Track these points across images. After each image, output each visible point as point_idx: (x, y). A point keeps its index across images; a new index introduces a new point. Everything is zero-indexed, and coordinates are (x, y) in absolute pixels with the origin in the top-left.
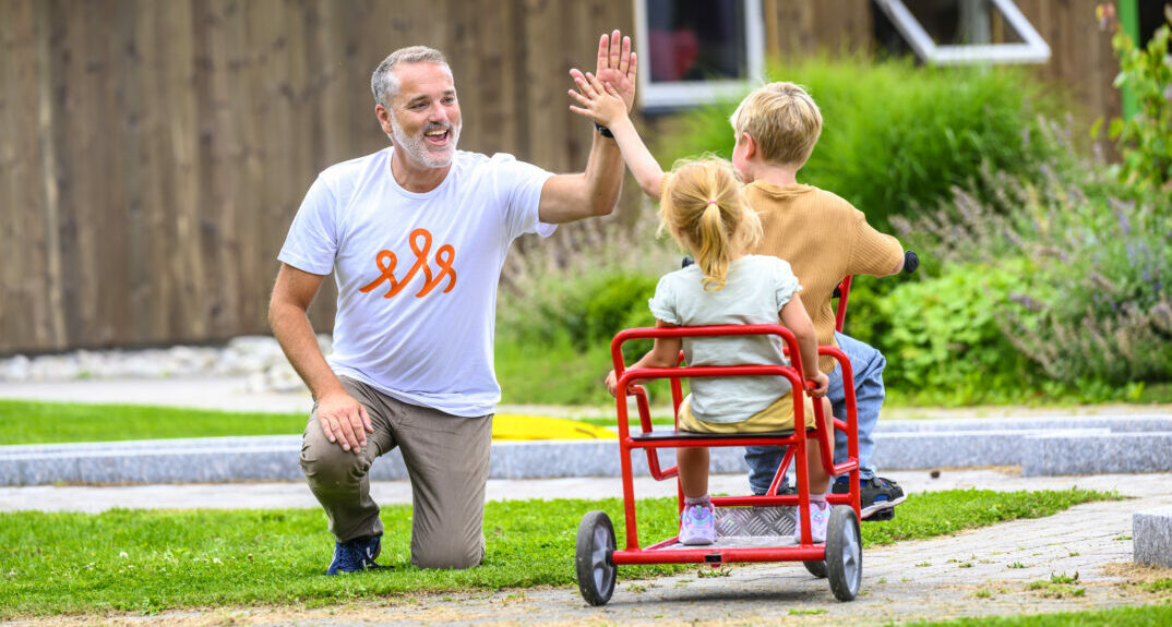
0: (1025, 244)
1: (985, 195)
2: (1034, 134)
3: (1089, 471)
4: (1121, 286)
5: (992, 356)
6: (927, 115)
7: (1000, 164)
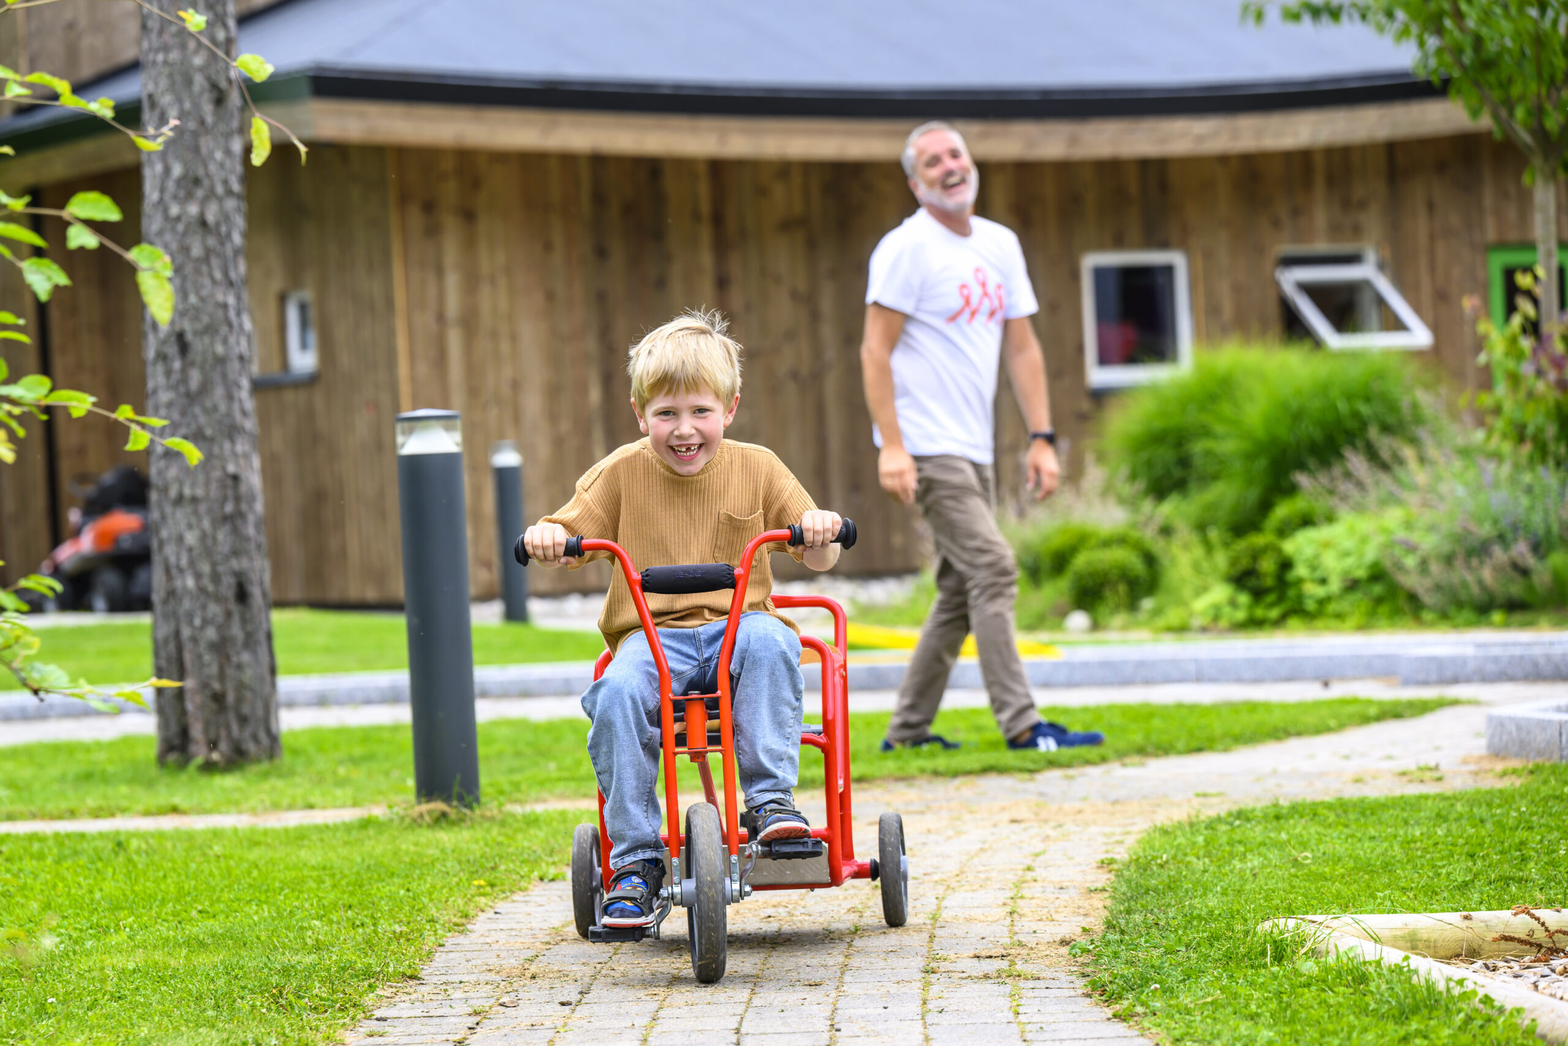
0: (1406, 495)
1: (1372, 455)
2: (1415, 406)
3: (1455, 680)
4: (1486, 530)
5: (1378, 589)
6: (1323, 389)
7: (1386, 429)
